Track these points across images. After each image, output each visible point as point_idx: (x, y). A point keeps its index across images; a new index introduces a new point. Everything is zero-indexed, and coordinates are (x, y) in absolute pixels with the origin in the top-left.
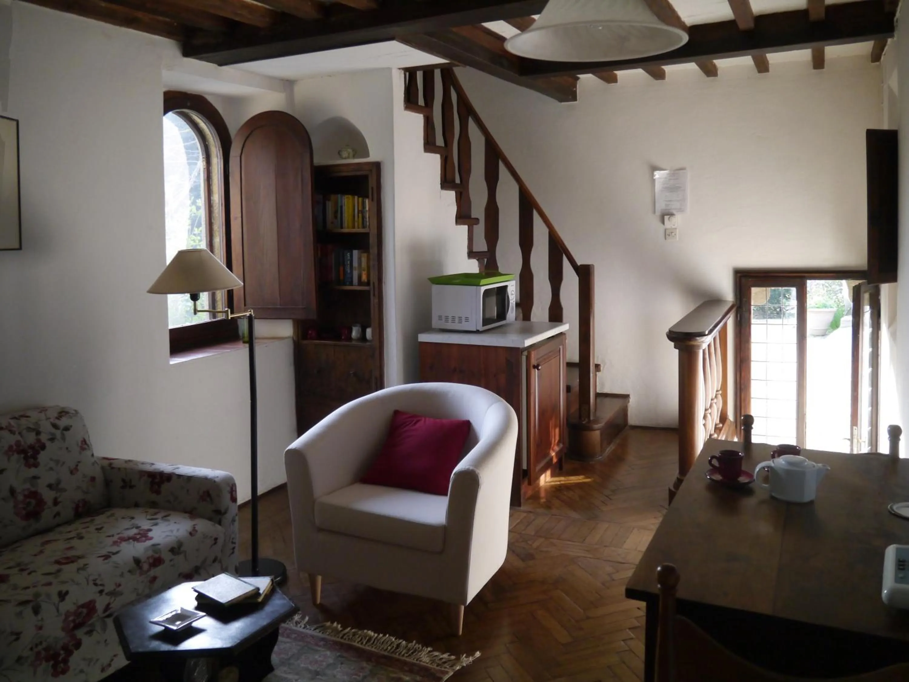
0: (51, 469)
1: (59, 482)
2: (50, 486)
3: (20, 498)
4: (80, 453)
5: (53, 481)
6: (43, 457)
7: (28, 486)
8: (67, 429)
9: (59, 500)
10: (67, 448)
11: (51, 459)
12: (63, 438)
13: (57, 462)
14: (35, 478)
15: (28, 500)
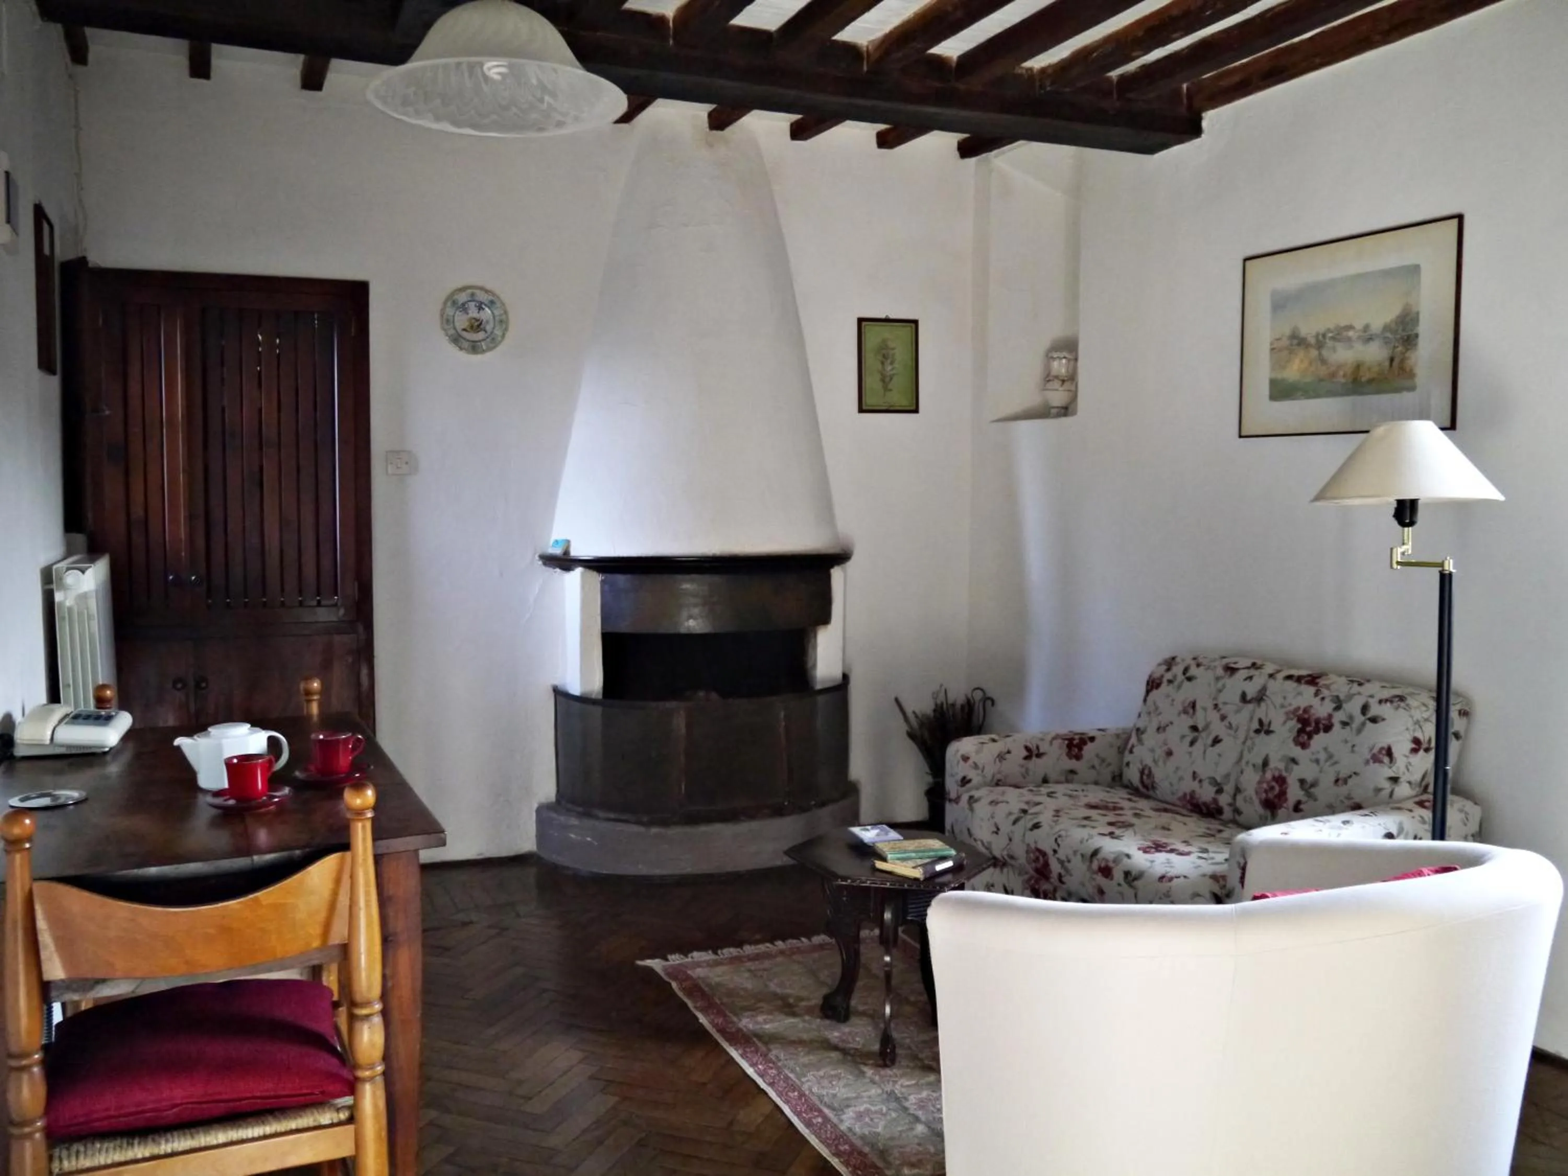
0: (1317, 761)
1: (1314, 784)
2: (1302, 782)
3: (1269, 775)
4: (1367, 762)
5: (1309, 778)
6: (1319, 740)
7: (1281, 766)
8: (1374, 720)
9: (1302, 806)
10: (1353, 746)
11: (1325, 749)
12: (1359, 731)
13: (1330, 757)
14: (1294, 761)
15: (1274, 784)
